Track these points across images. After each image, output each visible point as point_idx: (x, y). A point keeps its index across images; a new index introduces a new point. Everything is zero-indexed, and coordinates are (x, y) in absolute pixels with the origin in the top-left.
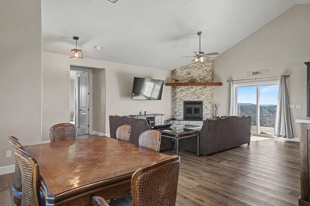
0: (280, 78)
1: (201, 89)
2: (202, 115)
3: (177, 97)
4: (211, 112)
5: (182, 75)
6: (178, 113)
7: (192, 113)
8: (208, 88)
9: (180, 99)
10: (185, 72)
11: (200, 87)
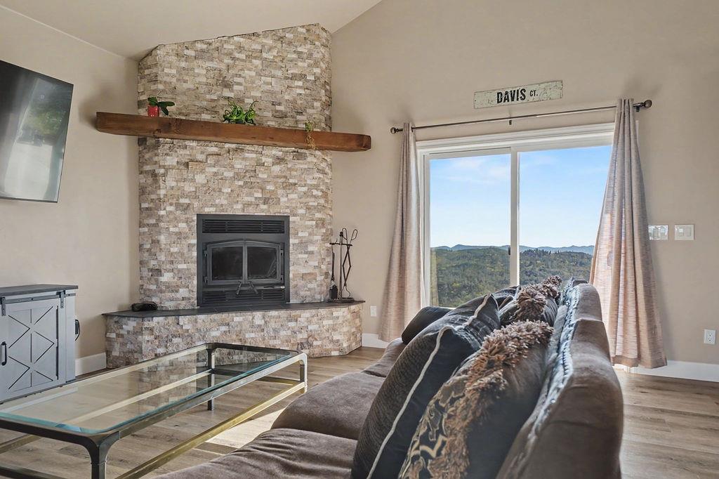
0: (613, 114)
1: (279, 160)
2: (285, 280)
3: (162, 192)
4: (323, 267)
5: (186, 86)
6: (166, 277)
7: (241, 275)
8: (309, 159)
9: (178, 206)
10: (201, 72)
11: (276, 152)
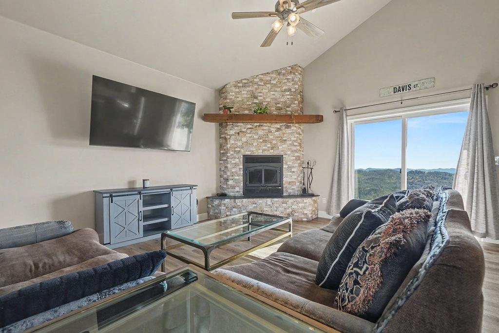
1: (278, 130)
2: (281, 185)
3: (229, 146)
4: (299, 179)
5: (238, 99)
6: (230, 182)
7: (261, 182)
8: (292, 128)
9: (235, 151)
10: (245, 93)
11: (278, 126)
